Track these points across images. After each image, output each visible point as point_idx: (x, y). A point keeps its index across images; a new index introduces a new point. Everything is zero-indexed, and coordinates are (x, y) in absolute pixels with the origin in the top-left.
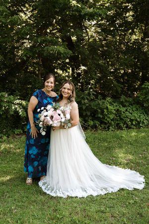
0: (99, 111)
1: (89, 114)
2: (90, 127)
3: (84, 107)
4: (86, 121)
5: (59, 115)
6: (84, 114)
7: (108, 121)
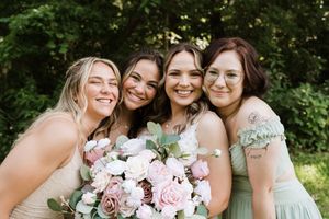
7: (314, 133)
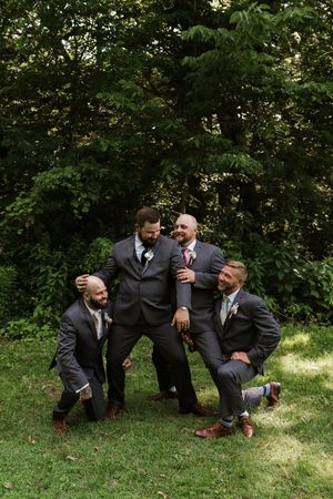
0: (313, 283)
1: (290, 289)
2: (292, 318)
3: (281, 276)
4: (283, 305)
6: (280, 290)
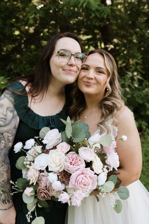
5: (89, 165)
